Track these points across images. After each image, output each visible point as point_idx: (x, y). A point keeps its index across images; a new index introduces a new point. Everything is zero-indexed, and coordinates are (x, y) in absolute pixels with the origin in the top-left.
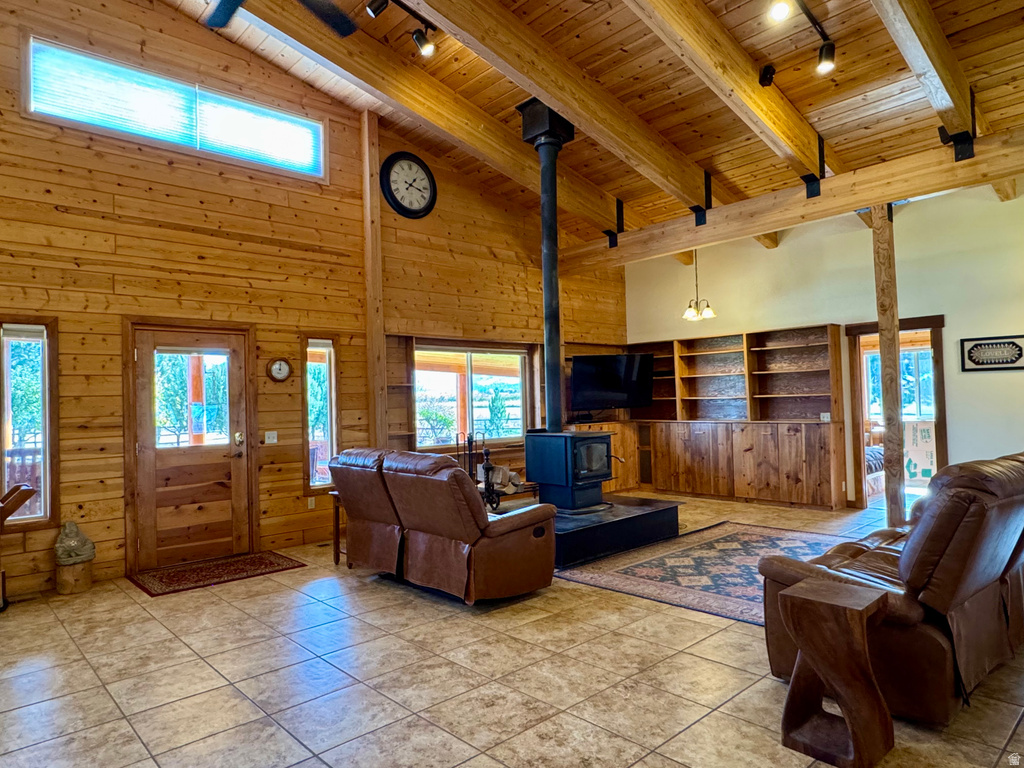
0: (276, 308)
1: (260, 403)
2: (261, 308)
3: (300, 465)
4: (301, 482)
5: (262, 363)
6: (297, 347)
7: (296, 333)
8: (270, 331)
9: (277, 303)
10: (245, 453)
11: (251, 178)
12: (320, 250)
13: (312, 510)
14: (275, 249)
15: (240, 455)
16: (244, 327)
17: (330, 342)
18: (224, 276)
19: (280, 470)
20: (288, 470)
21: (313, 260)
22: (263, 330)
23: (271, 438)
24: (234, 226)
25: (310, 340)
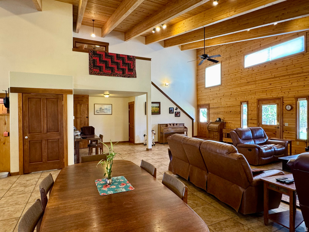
0: (288, 92)
1: (284, 116)
2: (284, 93)
3: (295, 132)
4: (295, 137)
5: (284, 106)
6: (294, 101)
7: (294, 97)
8: (287, 98)
9: (289, 90)
10: (280, 127)
11: (282, 61)
12: (303, 73)
13: (297, 145)
14: (288, 77)
15: (278, 128)
16: (280, 98)
17: (306, 98)
18: (276, 87)
19: (289, 133)
20: (291, 133)
21: (300, 76)
22: (285, 98)
23: (286, 124)
24: (278, 75)
25: (298, 99)
